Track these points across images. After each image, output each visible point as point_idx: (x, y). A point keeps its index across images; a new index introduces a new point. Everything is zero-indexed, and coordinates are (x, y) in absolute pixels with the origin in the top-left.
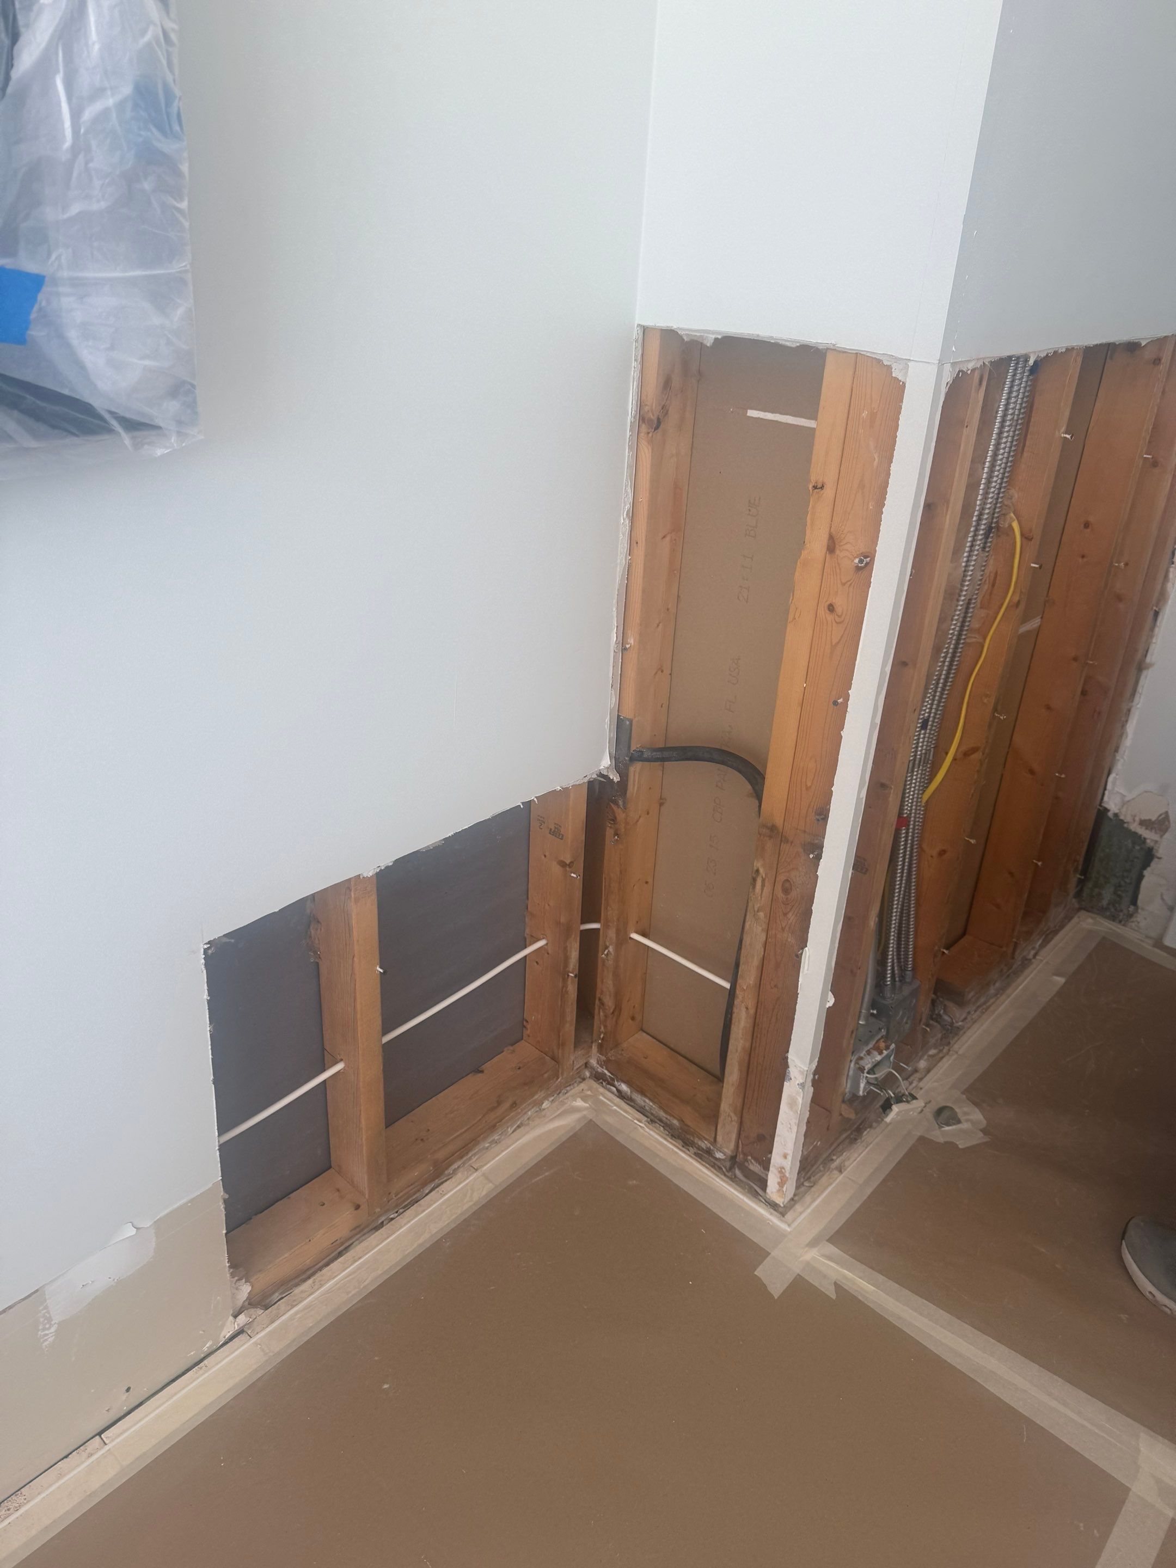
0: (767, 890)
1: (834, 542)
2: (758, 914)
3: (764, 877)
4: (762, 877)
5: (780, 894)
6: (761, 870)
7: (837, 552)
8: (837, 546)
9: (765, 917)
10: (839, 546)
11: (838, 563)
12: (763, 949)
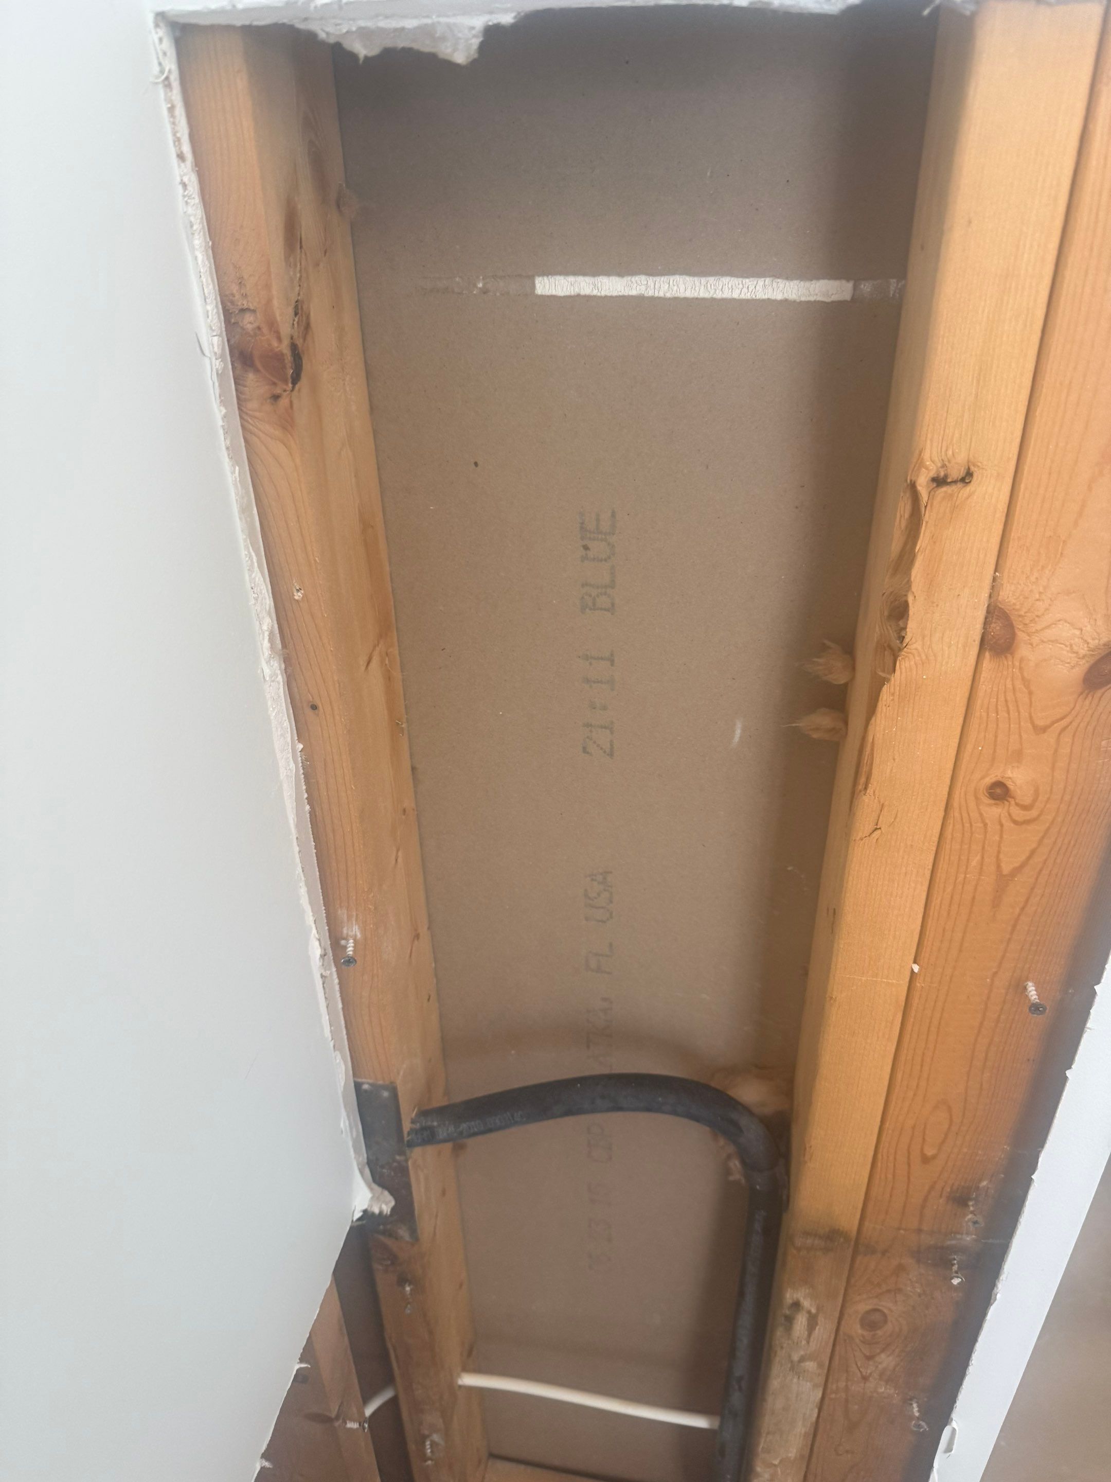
0: (824, 1331)
1: (1010, 626)
2: (802, 1364)
3: (814, 1311)
4: (809, 1312)
5: (856, 1329)
6: (806, 1303)
7: (1023, 651)
8: (1021, 635)
9: (820, 1365)
10: (1029, 635)
11: (1023, 678)
12: (816, 1411)
